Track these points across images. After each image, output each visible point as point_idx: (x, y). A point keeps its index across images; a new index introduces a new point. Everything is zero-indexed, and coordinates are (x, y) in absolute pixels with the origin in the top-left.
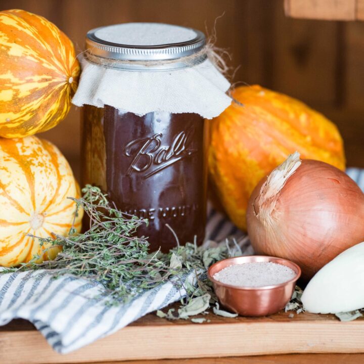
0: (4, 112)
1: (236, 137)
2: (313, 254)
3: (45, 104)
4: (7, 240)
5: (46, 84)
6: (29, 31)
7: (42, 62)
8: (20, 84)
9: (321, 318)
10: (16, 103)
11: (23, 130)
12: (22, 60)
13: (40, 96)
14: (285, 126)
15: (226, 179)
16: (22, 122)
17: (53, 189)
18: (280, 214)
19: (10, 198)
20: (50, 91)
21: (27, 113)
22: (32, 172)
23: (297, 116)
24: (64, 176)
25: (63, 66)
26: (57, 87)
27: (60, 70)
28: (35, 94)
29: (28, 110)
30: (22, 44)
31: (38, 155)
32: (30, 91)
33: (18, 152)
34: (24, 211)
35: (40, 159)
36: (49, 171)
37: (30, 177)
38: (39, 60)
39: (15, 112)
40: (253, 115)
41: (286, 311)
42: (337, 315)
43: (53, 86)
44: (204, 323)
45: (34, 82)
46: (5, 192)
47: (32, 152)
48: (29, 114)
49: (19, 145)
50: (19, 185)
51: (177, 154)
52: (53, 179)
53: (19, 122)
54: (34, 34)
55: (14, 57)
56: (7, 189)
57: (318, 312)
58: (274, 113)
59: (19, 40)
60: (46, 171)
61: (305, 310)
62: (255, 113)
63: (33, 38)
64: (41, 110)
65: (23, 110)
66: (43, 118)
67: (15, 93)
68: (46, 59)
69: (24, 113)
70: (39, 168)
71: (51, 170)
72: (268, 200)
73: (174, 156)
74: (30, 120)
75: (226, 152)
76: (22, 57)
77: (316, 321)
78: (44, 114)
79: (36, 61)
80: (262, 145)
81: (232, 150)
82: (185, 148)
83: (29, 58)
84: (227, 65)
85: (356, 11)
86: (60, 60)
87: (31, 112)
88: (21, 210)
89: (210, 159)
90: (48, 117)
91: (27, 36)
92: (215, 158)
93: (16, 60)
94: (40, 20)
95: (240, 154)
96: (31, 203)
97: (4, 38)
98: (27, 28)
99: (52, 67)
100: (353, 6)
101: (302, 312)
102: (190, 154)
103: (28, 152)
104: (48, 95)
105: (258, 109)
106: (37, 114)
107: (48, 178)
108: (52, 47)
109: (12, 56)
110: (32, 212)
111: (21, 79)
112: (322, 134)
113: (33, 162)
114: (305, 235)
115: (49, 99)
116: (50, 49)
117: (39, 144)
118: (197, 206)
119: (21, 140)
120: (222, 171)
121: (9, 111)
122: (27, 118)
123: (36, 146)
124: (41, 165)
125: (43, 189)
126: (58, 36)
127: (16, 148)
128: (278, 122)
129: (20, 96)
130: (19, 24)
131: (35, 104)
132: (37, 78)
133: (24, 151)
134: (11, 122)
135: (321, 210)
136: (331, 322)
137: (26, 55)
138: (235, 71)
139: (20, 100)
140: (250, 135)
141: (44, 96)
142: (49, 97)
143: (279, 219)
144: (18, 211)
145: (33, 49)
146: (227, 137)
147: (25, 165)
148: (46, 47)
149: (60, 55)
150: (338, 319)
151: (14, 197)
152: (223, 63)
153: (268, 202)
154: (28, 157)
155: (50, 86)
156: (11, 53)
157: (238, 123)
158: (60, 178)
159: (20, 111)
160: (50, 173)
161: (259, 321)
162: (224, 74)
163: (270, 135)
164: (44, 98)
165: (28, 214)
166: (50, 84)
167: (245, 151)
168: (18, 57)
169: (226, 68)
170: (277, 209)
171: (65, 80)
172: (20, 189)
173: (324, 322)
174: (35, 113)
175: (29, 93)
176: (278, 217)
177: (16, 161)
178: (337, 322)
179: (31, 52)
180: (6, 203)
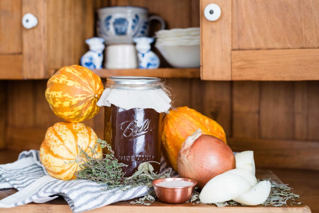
0: (67, 111)
1: (175, 127)
2: (206, 177)
3: (85, 107)
4: (64, 166)
5: (84, 98)
6: (77, 74)
7: (82, 88)
8: (72, 99)
9: (208, 205)
10: (71, 107)
11: (77, 119)
12: (73, 87)
13: (82, 103)
14: (198, 124)
15: (170, 147)
16: (75, 116)
17: (86, 144)
18: (191, 157)
19: (65, 146)
20: (86, 101)
21: (77, 112)
22: (77, 136)
23: (204, 120)
24: (93, 139)
25: (93, 89)
26: (90, 99)
27: (91, 91)
28: (79, 103)
29: (77, 110)
30: (73, 80)
31: (82, 130)
32: (77, 101)
33: (73, 128)
34: (72, 154)
35: (82, 131)
36: (85, 136)
37: (76, 138)
38: (81, 87)
39: (71, 111)
40: (183, 118)
41: (191, 202)
42: (216, 204)
43: (88, 99)
44: (150, 206)
45: (79, 97)
46: (63, 144)
47: (79, 128)
48: (78, 112)
49: (74, 126)
50: (70, 141)
51: (145, 130)
52: (87, 140)
53: (74, 116)
54: (80, 75)
55: (69, 86)
56: (64, 142)
57: (207, 203)
58: (193, 117)
59: (72, 78)
60: (84, 136)
61: (201, 202)
62: (184, 116)
63: (78, 77)
64: (83, 110)
65: (75, 110)
66: (85, 114)
67: (70, 103)
68: (84, 87)
69: (76, 111)
70: (81, 135)
71: (87, 136)
72: (185, 150)
73: (143, 131)
74: (79, 114)
75: (170, 134)
76: (73, 86)
77: (205, 207)
78: (85, 112)
79: (79, 88)
80: (187, 131)
81: (173, 133)
82: (149, 128)
83: (76, 86)
84: (171, 94)
85: (231, 76)
86: (91, 87)
87: (79, 111)
88: (71, 153)
89: (163, 137)
90: (87, 113)
91: (76, 76)
92: (165, 137)
93: (70, 88)
94: (84, 69)
95: (177, 135)
96: (76, 150)
97: (65, 78)
98: (77, 73)
99: (87, 90)
100: (230, 74)
101: (199, 203)
102: (151, 130)
103: (77, 128)
104: (86, 103)
105: (186, 115)
106: (82, 112)
107: (84, 139)
108: (88, 81)
109: (68, 86)
110: (76, 155)
111: (73, 96)
112: (215, 129)
113: (79, 132)
114: (202, 167)
115: (87, 105)
116: (86, 82)
117: (84, 126)
118: (155, 156)
119: (75, 123)
120: (169, 143)
121: (69, 111)
122: (77, 114)
123: (81, 127)
124: (82, 133)
125: (82, 144)
126: (91, 76)
127: (72, 126)
128: (195, 121)
129: (72, 104)
130: (73, 71)
131: (80, 107)
132: (80, 95)
133: (75, 128)
134: (70, 116)
135: (210, 155)
136: (213, 207)
137: (75, 85)
138: (175, 96)
139: (73, 105)
140: (181, 126)
141: (84, 103)
142: (87, 104)
143: (190, 160)
144: (69, 153)
145: (78, 82)
146: (171, 127)
147: (75, 133)
148: (85, 81)
149: (92, 84)
150: (216, 206)
151: (67, 146)
152: (170, 93)
153: (185, 151)
154: (77, 130)
155: (87, 99)
156: (68, 84)
157: (176, 121)
158: (90, 140)
159: (73, 111)
160: (85, 137)
161: (178, 206)
162: (169, 97)
163: (191, 127)
164: (84, 104)
165: (74, 155)
166: (86, 98)
167: (179, 133)
168: (71, 86)
169: (171, 95)
170: (190, 155)
171: (93, 96)
172: (71, 143)
173: (209, 207)
174: (81, 112)
175: (76, 103)
176: (190, 159)
177: (71, 131)
178: (216, 207)
179: (77, 83)
180: (63, 149)
